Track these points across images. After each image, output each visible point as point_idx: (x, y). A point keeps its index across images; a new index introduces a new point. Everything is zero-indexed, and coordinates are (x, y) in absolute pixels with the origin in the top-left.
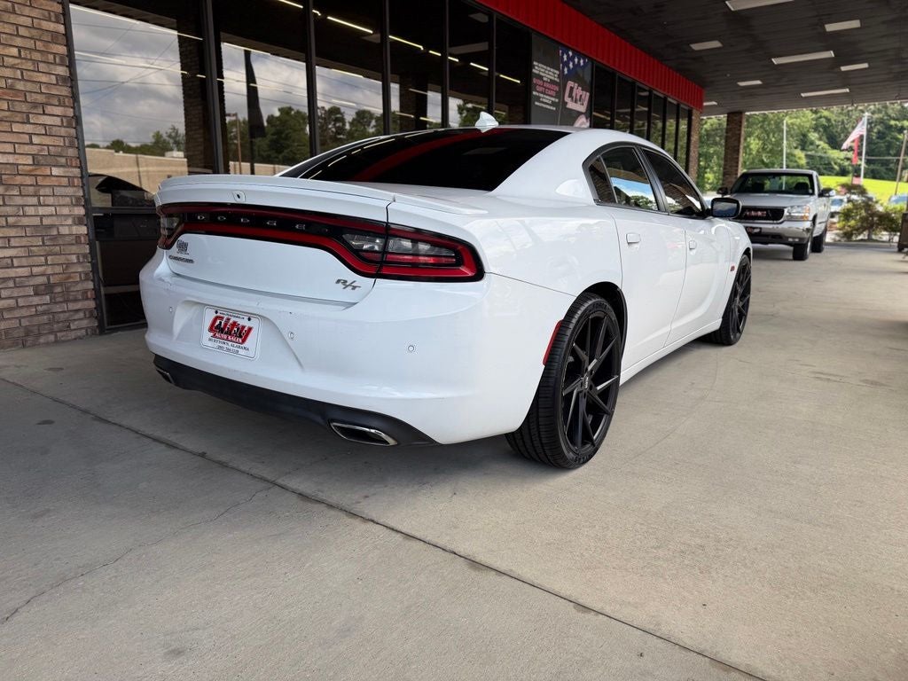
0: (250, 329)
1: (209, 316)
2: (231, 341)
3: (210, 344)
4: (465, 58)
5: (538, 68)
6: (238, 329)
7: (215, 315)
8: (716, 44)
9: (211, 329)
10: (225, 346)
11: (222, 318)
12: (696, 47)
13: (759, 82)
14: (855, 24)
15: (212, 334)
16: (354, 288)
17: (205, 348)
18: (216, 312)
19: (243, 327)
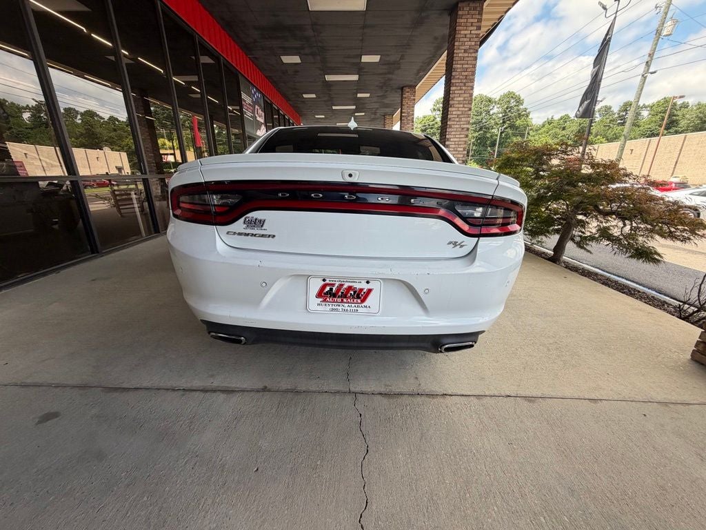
0: (370, 291)
1: (316, 285)
2: (348, 303)
3: (320, 308)
4: (189, 83)
5: (244, 96)
6: (355, 292)
7: (323, 283)
8: (313, 96)
9: (319, 295)
10: (340, 308)
11: (333, 285)
12: (305, 96)
13: (323, 116)
14: (368, 95)
15: (321, 299)
16: (462, 246)
17: (315, 312)
18: (324, 280)
19: (361, 290)
